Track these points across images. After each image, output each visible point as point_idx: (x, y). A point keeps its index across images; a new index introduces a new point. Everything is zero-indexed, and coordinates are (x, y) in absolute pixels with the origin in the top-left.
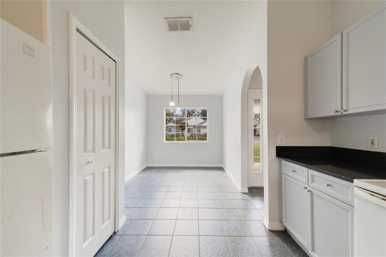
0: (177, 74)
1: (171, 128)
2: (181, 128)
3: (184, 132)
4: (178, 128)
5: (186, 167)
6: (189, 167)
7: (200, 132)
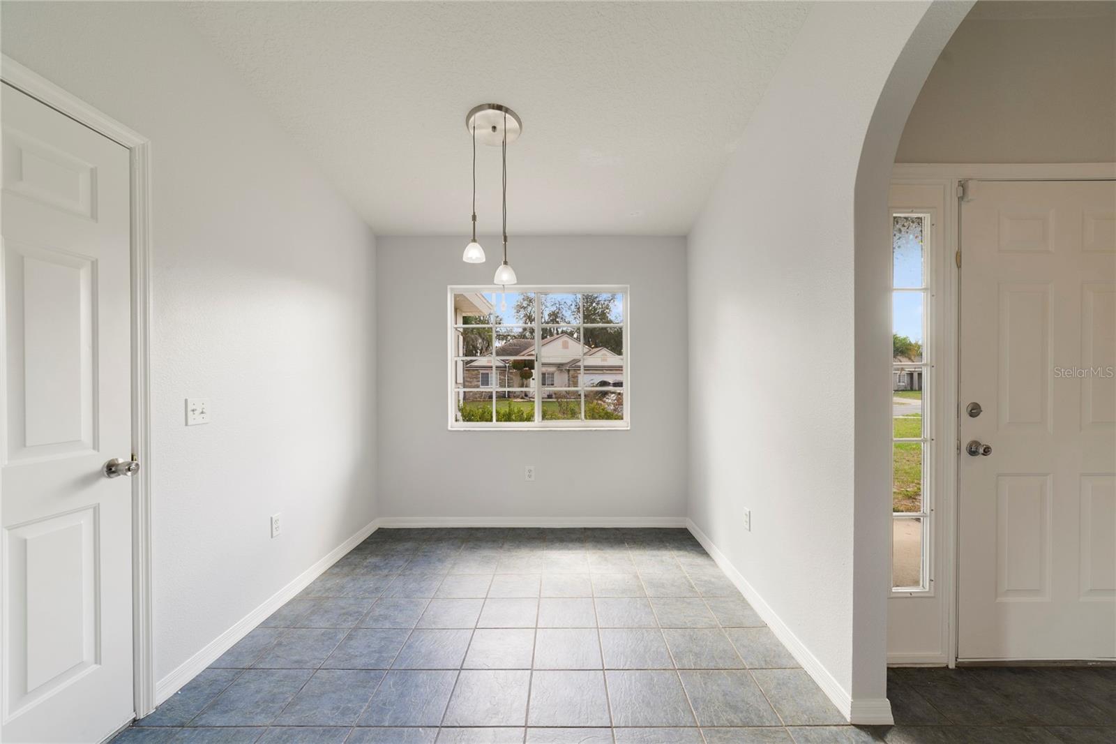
0: (499, 108)
1: (488, 374)
2: (519, 372)
3: (526, 387)
4: (508, 372)
5: (539, 529)
6: (553, 531)
7: (576, 385)
